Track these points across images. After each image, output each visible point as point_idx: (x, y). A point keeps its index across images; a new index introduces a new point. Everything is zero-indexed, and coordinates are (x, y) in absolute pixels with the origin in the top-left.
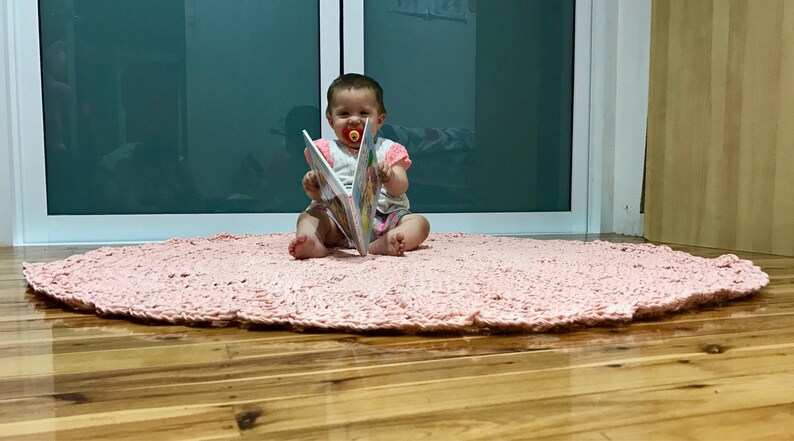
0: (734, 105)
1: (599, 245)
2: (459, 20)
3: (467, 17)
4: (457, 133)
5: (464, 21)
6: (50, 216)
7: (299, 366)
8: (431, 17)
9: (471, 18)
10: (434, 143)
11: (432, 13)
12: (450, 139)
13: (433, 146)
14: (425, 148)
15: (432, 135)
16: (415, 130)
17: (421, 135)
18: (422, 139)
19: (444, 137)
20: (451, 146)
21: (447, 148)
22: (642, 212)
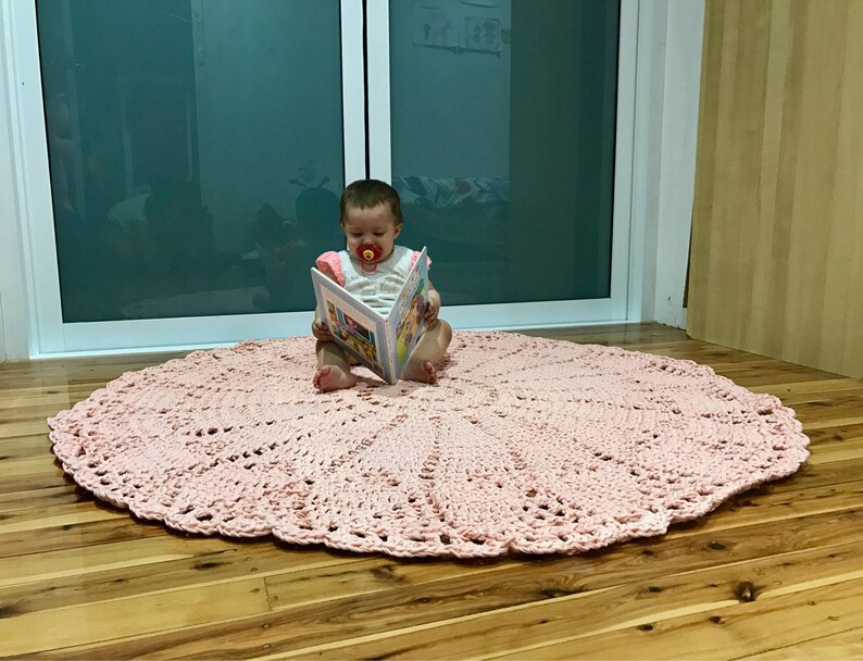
0: (784, 208)
1: (638, 359)
2: (492, 53)
3: (500, 49)
4: (489, 184)
5: (498, 54)
6: (66, 324)
7: (338, 627)
8: (460, 50)
9: (505, 49)
10: (464, 196)
11: (463, 46)
12: (482, 191)
13: (464, 200)
14: (456, 202)
15: (464, 187)
16: (444, 182)
17: (452, 187)
18: (452, 193)
19: (475, 190)
20: (484, 199)
21: (480, 201)
22: (685, 306)
